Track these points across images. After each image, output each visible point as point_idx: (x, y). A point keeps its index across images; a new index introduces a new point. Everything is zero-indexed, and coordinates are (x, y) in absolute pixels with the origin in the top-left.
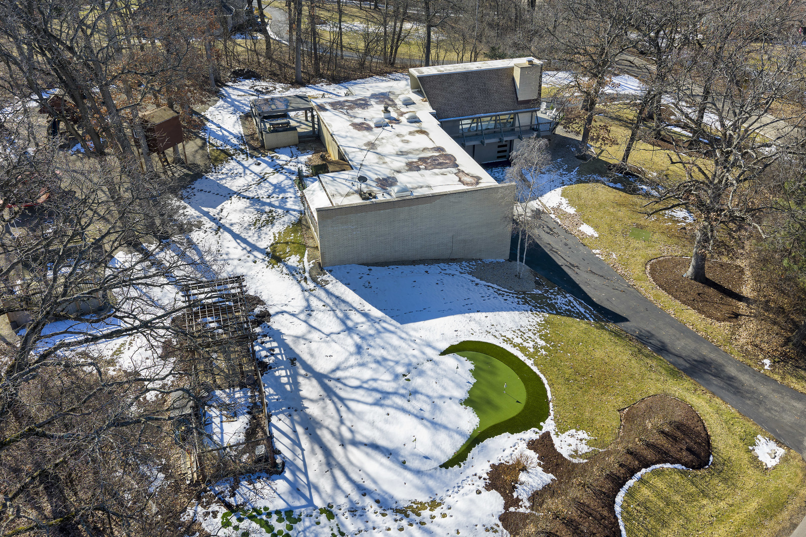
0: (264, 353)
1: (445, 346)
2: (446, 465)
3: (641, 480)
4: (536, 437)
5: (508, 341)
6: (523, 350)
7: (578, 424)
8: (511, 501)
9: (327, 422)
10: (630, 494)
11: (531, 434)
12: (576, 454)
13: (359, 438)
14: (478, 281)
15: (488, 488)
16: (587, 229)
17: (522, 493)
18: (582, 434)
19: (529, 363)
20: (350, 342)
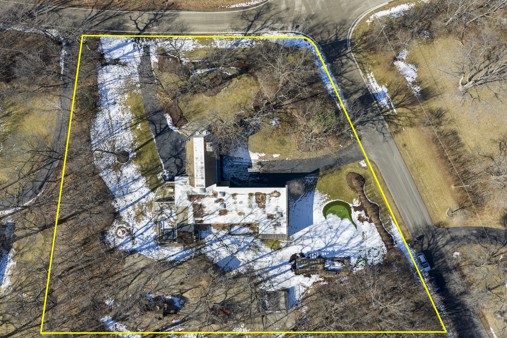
0: (315, 256)
1: (324, 218)
2: (356, 228)
3: (366, 194)
4: (353, 209)
5: (324, 202)
6: (328, 200)
7: (352, 199)
8: (367, 220)
9: (340, 248)
10: (369, 198)
11: (353, 210)
12: (359, 203)
13: (346, 243)
14: (299, 199)
15: (363, 223)
16: (276, 156)
17: (365, 217)
18: (354, 200)
19: (332, 201)
20: (316, 238)
